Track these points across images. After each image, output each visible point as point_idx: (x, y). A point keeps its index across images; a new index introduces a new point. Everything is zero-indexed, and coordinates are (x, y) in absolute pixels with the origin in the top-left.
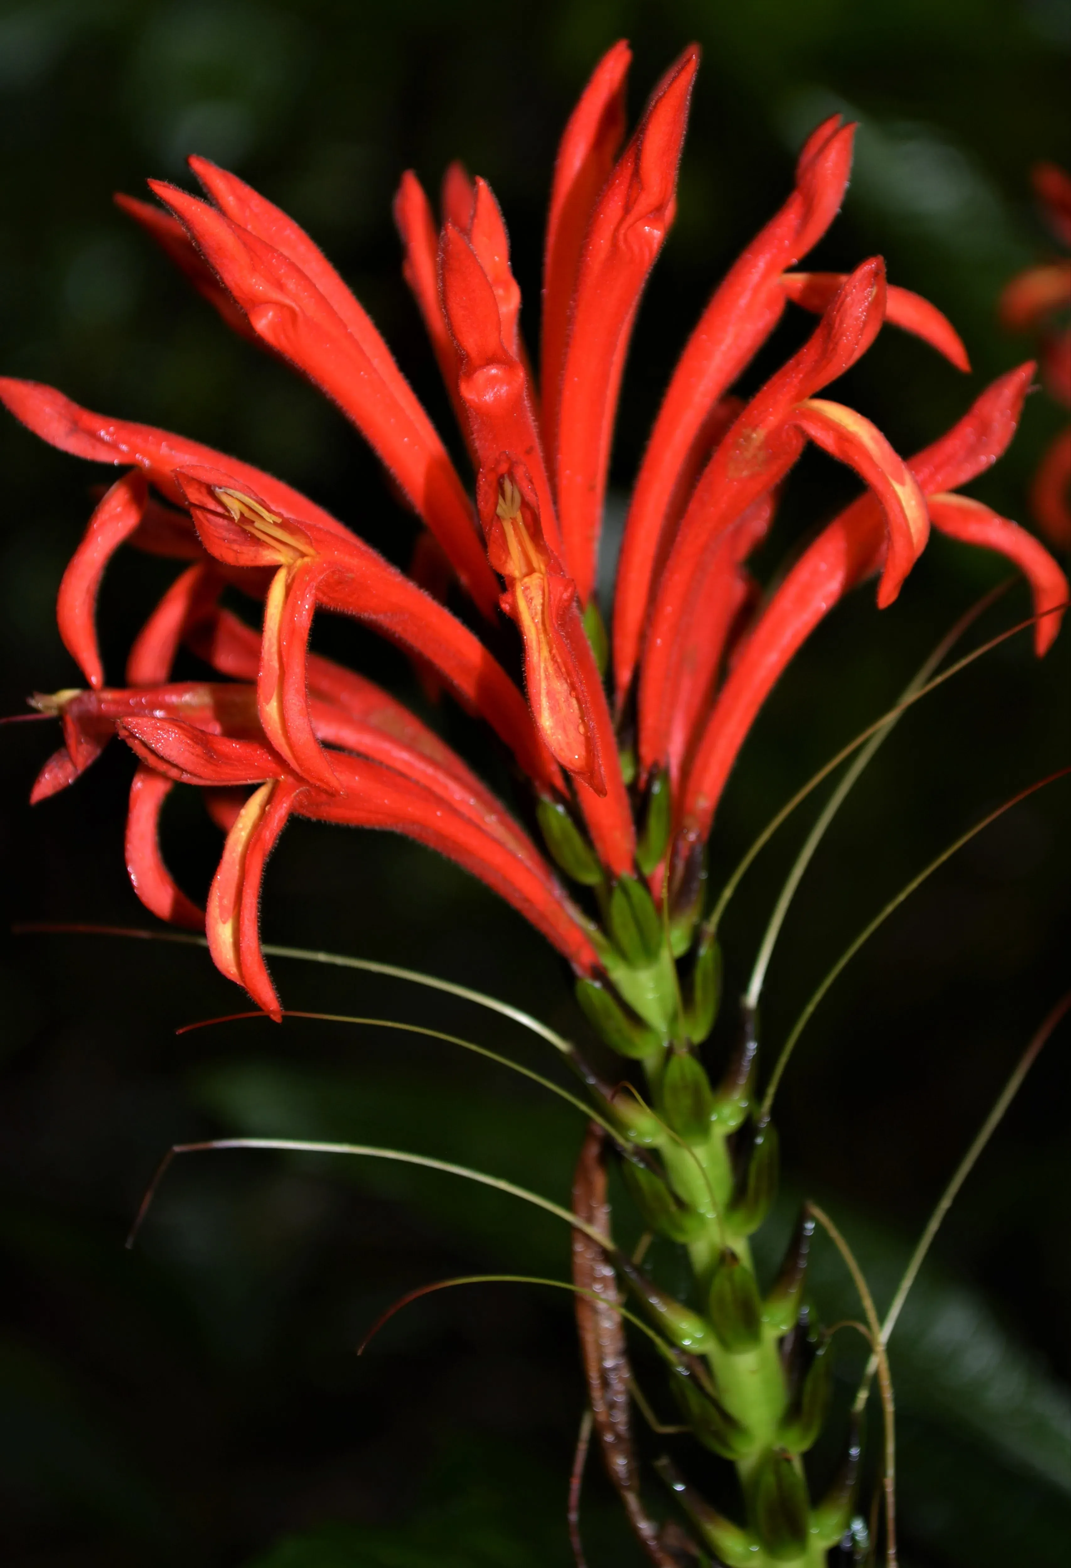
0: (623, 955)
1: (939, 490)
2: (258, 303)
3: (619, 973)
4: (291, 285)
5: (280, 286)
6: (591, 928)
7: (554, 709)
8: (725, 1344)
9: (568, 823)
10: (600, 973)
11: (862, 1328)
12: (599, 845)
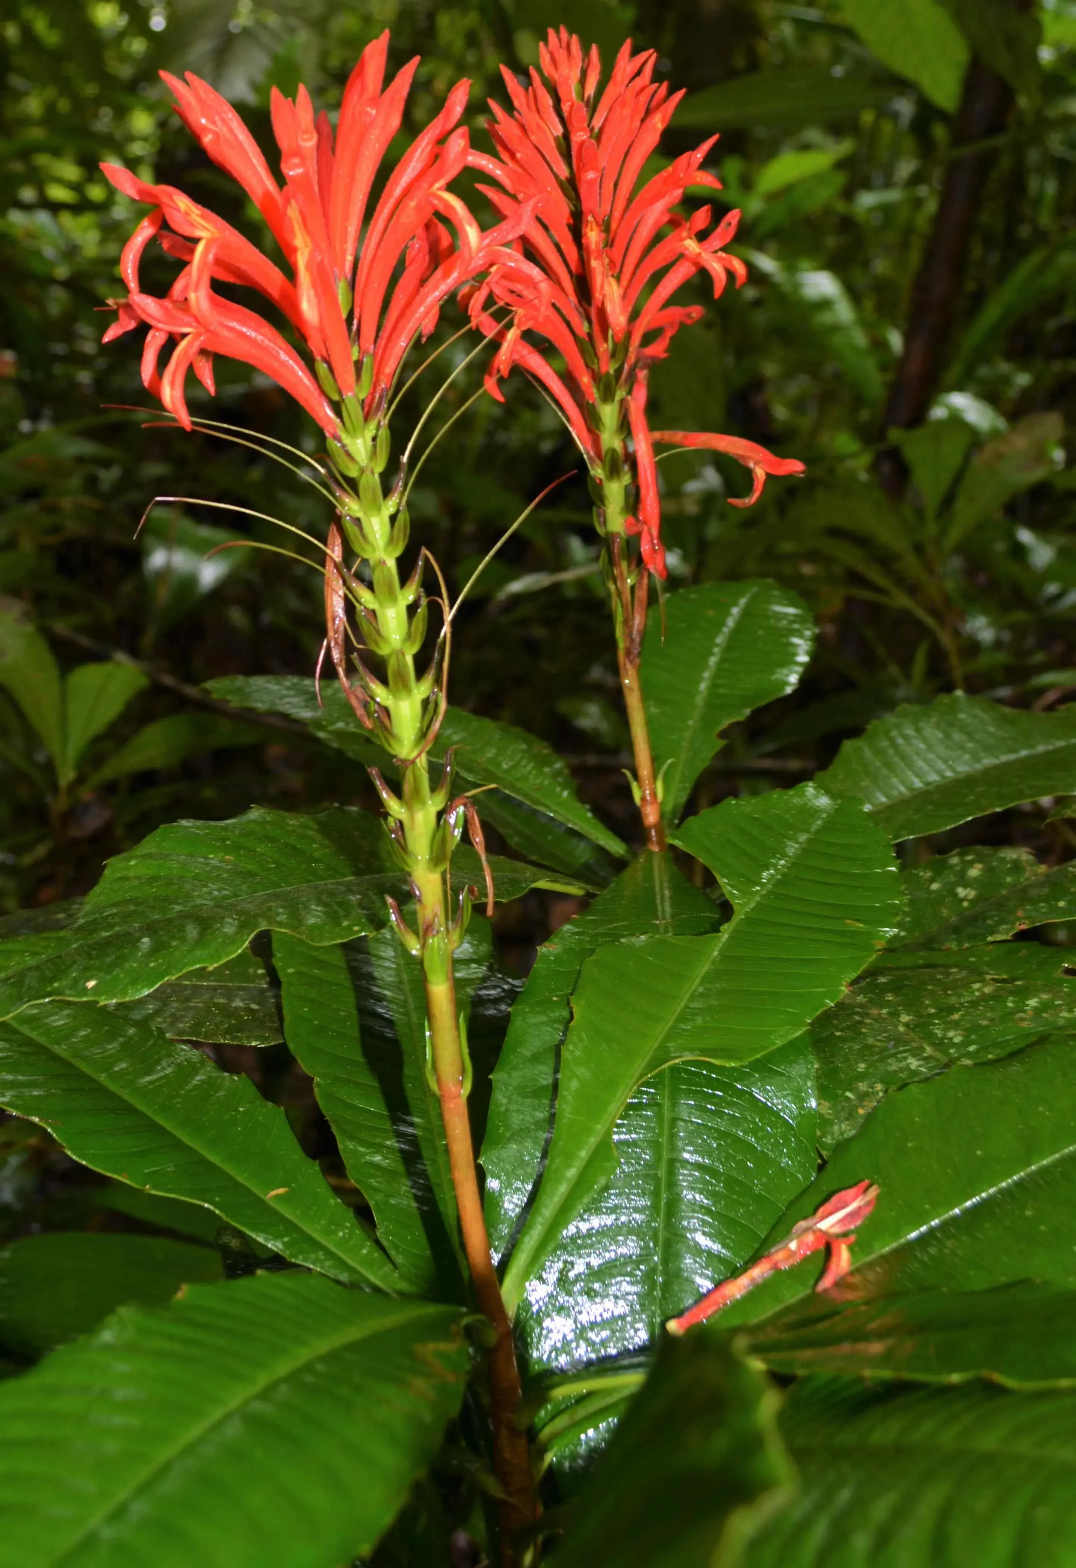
0: (347, 431)
1: (496, 245)
2: (206, 129)
3: (346, 440)
4: (219, 123)
5: (214, 123)
6: (338, 420)
7: (309, 301)
8: (381, 605)
9: (327, 371)
10: (338, 439)
11: (440, 601)
12: (339, 380)
